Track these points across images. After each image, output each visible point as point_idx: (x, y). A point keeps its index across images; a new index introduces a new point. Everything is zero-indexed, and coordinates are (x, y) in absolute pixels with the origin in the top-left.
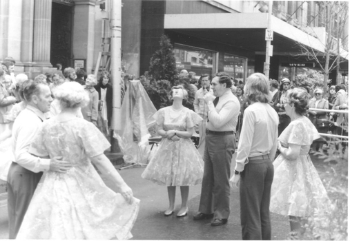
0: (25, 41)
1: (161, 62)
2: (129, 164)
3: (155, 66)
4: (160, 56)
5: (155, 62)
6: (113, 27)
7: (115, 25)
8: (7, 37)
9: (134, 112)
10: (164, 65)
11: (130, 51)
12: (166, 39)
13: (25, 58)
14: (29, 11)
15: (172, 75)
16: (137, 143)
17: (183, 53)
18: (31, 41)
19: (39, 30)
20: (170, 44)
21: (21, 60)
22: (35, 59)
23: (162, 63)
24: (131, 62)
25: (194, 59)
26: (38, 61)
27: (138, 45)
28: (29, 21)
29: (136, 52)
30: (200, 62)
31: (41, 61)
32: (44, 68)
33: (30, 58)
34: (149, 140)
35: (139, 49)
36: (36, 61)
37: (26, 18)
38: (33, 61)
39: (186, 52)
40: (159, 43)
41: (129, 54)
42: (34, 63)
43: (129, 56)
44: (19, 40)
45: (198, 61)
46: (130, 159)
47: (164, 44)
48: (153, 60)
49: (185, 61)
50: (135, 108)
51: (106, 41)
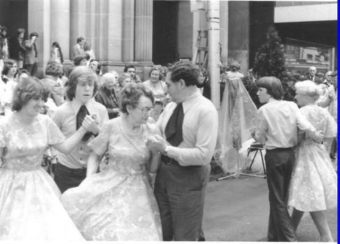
0: (126, 39)
1: (268, 57)
2: (228, 174)
3: (260, 61)
4: (266, 50)
5: (260, 57)
6: (211, 18)
7: (212, 17)
8: (108, 36)
9: (234, 114)
10: (270, 61)
11: (238, 48)
12: (273, 31)
13: (126, 58)
14: (130, 9)
15: (280, 71)
16: (238, 150)
17: (299, 51)
18: (132, 39)
19: (140, 27)
20: (278, 37)
21: (123, 60)
22: (136, 58)
23: (269, 59)
24: (240, 59)
25: (310, 56)
26: (140, 60)
27: (247, 41)
28: (130, 18)
29: (245, 49)
30: (316, 59)
31: (143, 60)
32: (146, 68)
33: (132, 57)
34: (252, 146)
35: (247, 46)
36: (138, 61)
37: (127, 16)
38: (134, 60)
39: (301, 48)
40: (266, 36)
41: (238, 51)
42: (136, 63)
43: (237, 54)
44: (120, 39)
45: (314, 58)
46: (230, 168)
47: (271, 37)
48: (259, 55)
49: (301, 58)
50: (234, 110)
51: (202, 35)
